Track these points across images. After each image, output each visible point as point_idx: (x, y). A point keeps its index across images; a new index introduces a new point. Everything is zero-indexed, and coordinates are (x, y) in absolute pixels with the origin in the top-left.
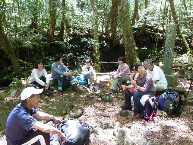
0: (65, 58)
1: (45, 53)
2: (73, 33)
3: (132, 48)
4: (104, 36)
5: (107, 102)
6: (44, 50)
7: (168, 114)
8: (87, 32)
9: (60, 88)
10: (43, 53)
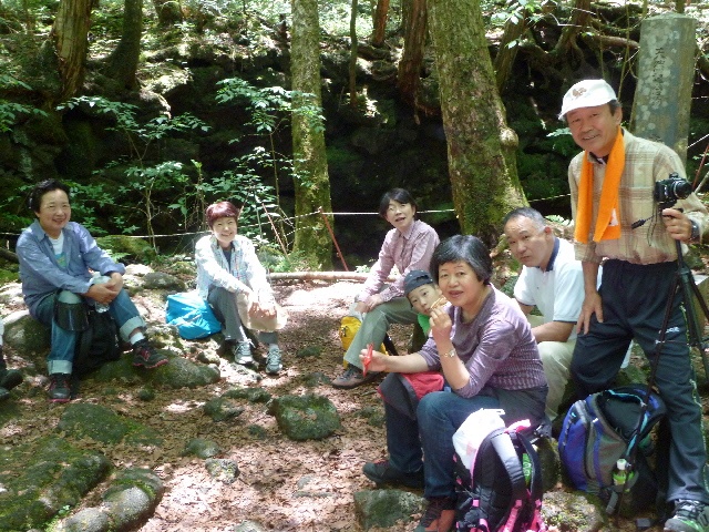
0: (137, 185)
1: (35, 158)
2: (194, 48)
3: (483, 136)
4: (364, 64)
5: (303, 440)
6: (34, 144)
7: (603, 514)
8: (271, 44)
9: (61, 367)
10: (27, 160)
